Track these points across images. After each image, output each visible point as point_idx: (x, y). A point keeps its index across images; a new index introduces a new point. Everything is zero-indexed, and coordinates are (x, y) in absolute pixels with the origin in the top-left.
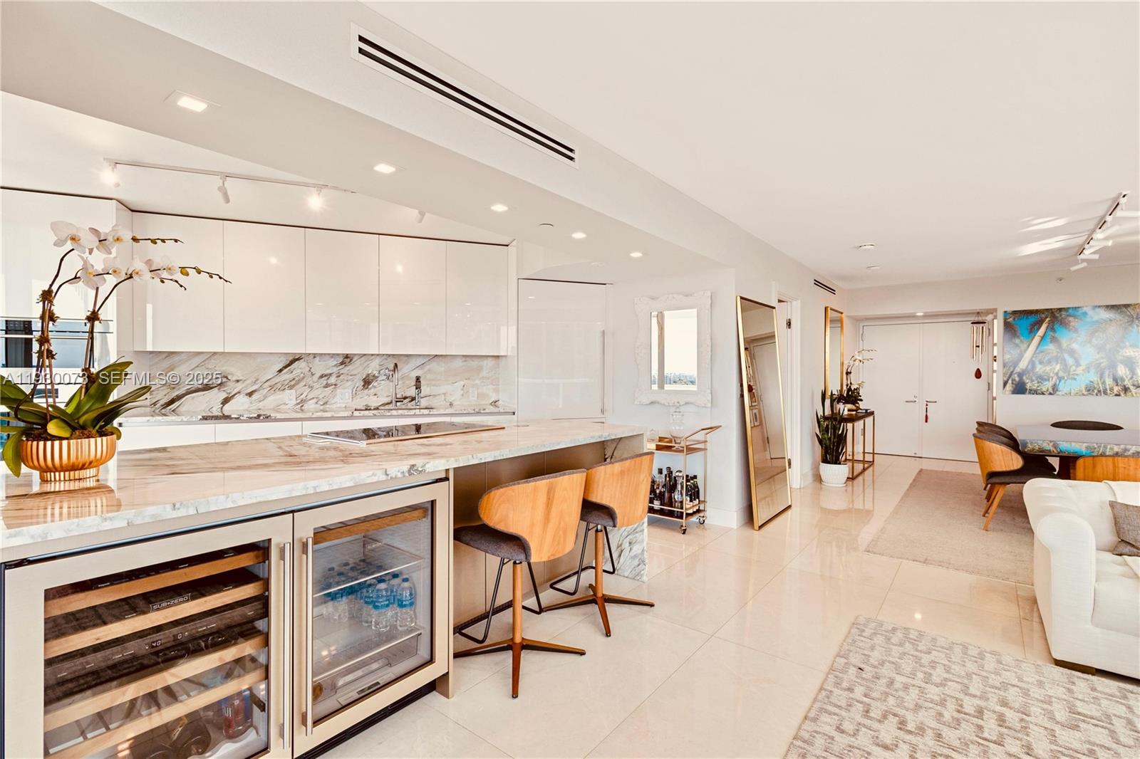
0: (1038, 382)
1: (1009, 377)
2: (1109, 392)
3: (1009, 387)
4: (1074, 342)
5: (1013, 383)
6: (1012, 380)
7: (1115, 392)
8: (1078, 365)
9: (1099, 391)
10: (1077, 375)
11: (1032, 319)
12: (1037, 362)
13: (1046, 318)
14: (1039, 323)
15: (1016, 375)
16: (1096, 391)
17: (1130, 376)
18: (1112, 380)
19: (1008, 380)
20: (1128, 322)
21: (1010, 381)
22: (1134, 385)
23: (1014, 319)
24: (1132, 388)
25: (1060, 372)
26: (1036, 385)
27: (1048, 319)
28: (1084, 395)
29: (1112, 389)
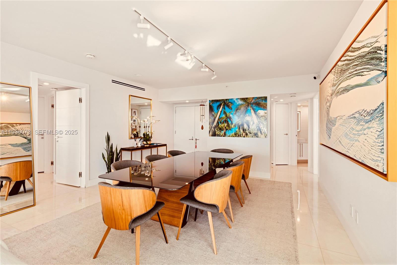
0: (220, 131)
1: (211, 129)
2: (241, 135)
3: (211, 134)
4: (231, 114)
5: (212, 132)
6: (212, 130)
7: (244, 136)
8: (232, 124)
9: (239, 135)
10: (232, 128)
11: (218, 104)
12: (219, 122)
13: (222, 103)
14: (220, 106)
15: (213, 128)
16: (238, 135)
17: (248, 129)
18: (242, 130)
19: (210, 130)
20: (247, 105)
21: (211, 131)
22: (249, 133)
23: (212, 104)
24: (248, 133)
25: (227, 127)
26: (219, 132)
27: (223, 104)
28: (234, 137)
29: (242, 134)
